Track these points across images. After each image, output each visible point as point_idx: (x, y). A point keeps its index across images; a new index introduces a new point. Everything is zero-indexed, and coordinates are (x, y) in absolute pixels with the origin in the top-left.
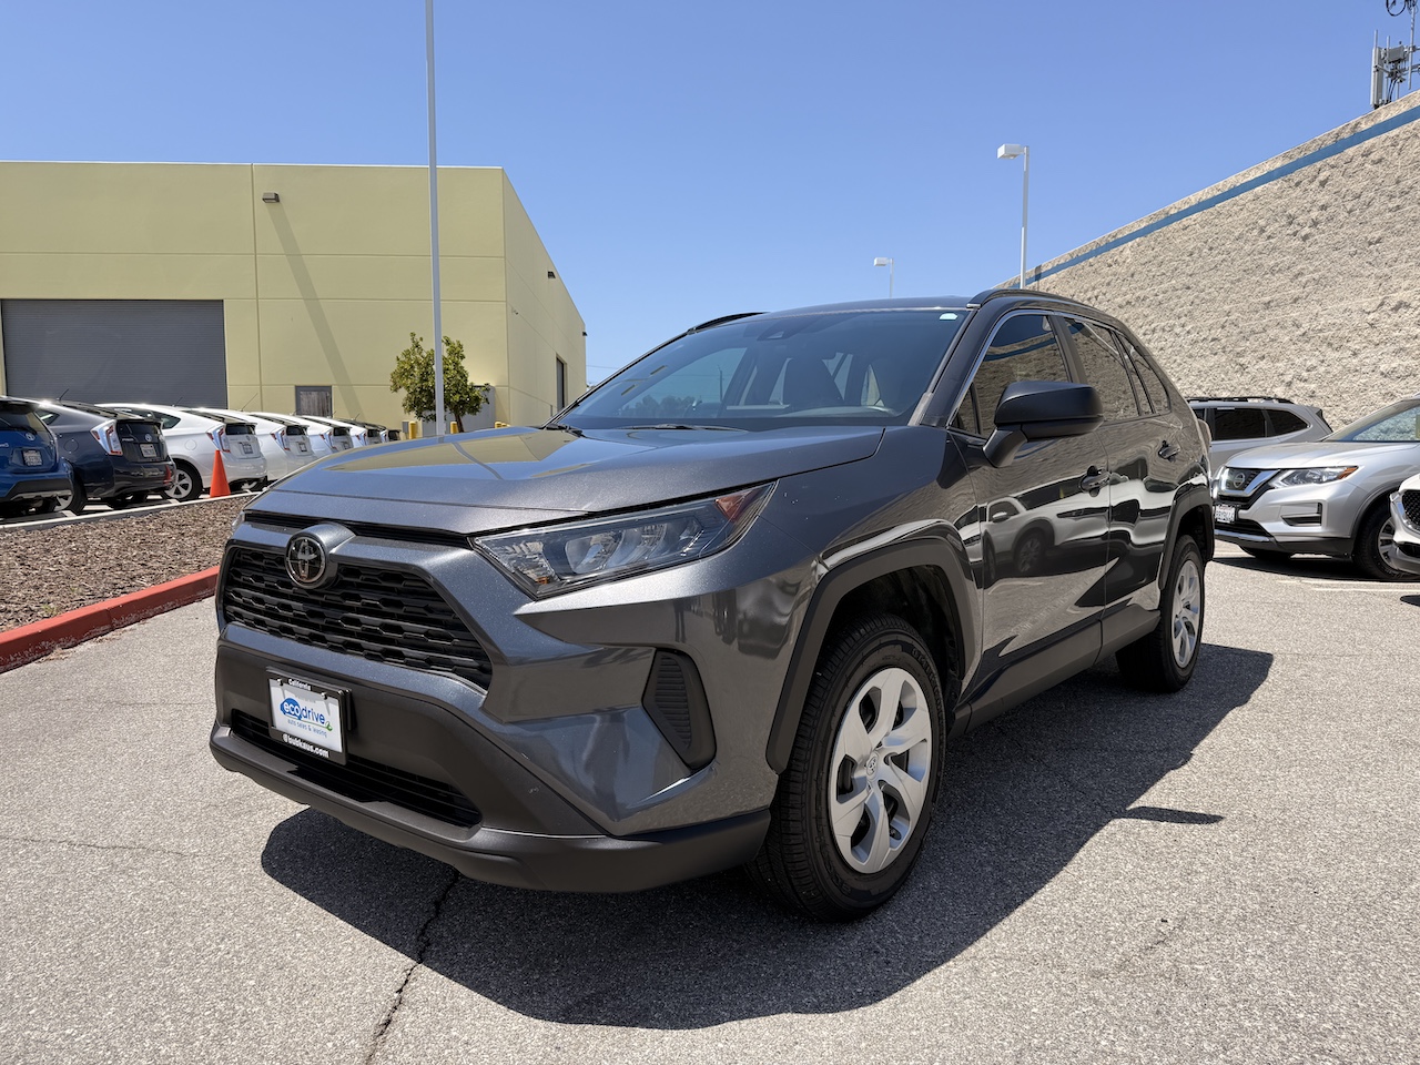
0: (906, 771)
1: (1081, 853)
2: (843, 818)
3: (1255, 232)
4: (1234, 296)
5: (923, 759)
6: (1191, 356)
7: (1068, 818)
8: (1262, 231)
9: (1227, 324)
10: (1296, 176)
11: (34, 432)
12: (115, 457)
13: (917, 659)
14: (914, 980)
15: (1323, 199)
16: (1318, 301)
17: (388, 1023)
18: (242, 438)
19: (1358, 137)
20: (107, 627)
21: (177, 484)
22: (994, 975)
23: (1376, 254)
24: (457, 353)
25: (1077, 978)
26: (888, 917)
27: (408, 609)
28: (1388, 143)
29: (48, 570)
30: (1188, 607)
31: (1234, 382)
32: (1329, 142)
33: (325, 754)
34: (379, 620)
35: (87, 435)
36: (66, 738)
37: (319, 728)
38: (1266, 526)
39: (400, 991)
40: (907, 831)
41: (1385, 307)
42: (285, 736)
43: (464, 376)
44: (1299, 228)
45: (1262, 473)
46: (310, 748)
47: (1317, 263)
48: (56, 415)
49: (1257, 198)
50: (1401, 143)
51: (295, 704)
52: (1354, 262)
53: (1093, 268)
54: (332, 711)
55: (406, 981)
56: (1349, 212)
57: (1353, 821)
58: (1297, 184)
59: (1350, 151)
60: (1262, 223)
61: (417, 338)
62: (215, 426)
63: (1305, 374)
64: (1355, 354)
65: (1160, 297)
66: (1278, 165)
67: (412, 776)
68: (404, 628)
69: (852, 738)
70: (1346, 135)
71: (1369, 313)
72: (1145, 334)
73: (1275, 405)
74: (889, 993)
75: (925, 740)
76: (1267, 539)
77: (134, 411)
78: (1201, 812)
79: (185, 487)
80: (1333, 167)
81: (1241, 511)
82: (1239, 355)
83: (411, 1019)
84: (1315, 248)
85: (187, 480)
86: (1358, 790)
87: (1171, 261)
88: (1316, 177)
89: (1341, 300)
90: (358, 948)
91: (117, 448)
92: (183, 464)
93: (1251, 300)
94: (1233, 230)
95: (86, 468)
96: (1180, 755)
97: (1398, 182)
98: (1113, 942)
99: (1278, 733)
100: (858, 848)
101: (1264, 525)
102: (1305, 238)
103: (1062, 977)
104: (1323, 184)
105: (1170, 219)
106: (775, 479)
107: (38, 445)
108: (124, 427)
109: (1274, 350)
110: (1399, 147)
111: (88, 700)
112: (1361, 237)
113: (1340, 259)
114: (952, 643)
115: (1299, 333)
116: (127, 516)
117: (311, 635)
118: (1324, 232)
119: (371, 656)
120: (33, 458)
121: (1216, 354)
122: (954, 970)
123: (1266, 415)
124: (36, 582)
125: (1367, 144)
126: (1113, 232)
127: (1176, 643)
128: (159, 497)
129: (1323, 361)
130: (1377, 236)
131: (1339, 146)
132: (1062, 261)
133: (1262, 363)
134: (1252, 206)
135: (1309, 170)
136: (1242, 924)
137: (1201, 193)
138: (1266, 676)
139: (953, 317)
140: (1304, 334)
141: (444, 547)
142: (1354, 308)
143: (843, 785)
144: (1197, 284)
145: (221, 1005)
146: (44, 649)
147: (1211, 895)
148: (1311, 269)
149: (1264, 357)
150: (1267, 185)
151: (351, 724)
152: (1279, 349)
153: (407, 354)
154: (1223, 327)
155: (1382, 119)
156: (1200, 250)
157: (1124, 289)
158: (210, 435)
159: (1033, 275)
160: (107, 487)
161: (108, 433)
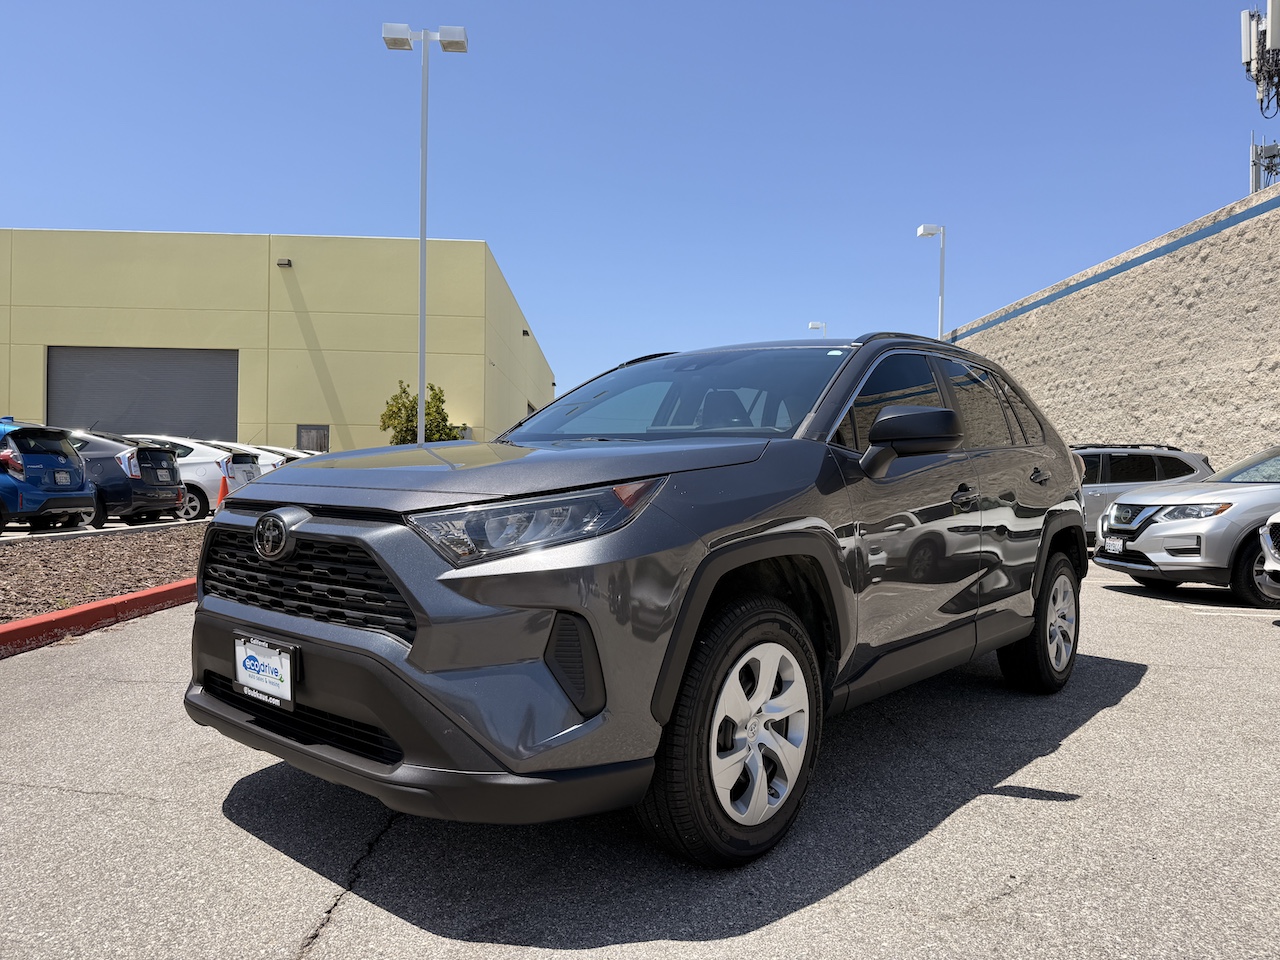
0: (786, 737)
1: (947, 821)
2: (724, 773)
3: (1146, 301)
4: (1128, 357)
5: (801, 727)
6: (1091, 410)
7: (939, 793)
8: (1152, 300)
9: (1123, 381)
10: (1180, 253)
11: (66, 456)
12: (134, 480)
13: (794, 637)
14: (780, 917)
15: (1204, 272)
16: (1203, 362)
17: (315, 936)
18: (247, 467)
19: (1234, 220)
20: (112, 619)
21: (187, 506)
22: (853, 915)
23: (1253, 321)
24: (438, 398)
25: (927, 920)
26: (765, 867)
27: (351, 576)
28: (1260, 225)
29: (67, 572)
30: (1063, 617)
31: (1129, 433)
32: (1208, 224)
33: (277, 702)
34: (325, 586)
35: (112, 460)
36: (66, 706)
37: (273, 680)
38: (1151, 556)
39: (329, 912)
40: (785, 791)
41: (1262, 368)
42: (245, 688)
43: (445, 419)
44: (1183, 298)
45: (1146, 509)
46: (264, 698)
47: (1201, 328)
48: (85, 444)
49: (1146, 271)
50: (1271, 225)
51: (255, 660)
52: (1234, 328)
53: (1003, 332)
54: (283, 664)
55: (336, 905)
56: (1228, 284)
57: (1198, 802)
58: (1181, 260)
59: (1227, 232)
60: (1151, 293)
61: (405, 385)
62: (224, 455)
63: (1193, 426)
64: (1237, 409)
65: (1062, 358)
66: (1164, 243)
67: (348, 721)
68: (347, 592)
69: (731, 701)
70: (1222, 218)
71: (1249, 372)
72: (1049, 390)
73: (1165, 452)
74: (758, 927)
75: (802, 711)
76: (1152, 568)
77: (154, 442)
78: (1061, 791)
79: (194, 508)
80: (1212, 245)
81: (1128, 543)
82: (1134, 409)
83: (335, 934)
84: (1199, 315)
85: (196, 503)
86: (1206, 777)
87: (1071, 326)
88: (1197, 254)
89: (1224, 361)
90: (297, 877)
91: (136, 472)
92: (193, 488)
93: (1143, 360)
94: (1125, 299)
95: (108, 489)
96: (1048, 744)
97: (1270, 258)
98: (964, 893)
99: (1142, 730)
100: (738, 802)
101: (1148, 555)
102: (1190, 306)
103: (913, 919)
104: (1204, 259)
105: (1070, 290)
106: (667, 474)
107: (68, 467)
108: (144, 455)
109: (1165, 405)
110: (1269, 228)
111: (90, 677)
112: (1240, 306)
113: (1222, 325)
114: (829, 627)
115: (1187, 389)
116: (140, 530)
117: (271, 602)
118: (1206, 301)
119: (319, 618)
120: (63, 478)
121: (1113, 408)
122: (818, 910)
123: (1156, 461)
124: (56, 581)
125: (1242, 225)
126: (1020, 301)
127: (1052, 649)
128: (171, 518)
129: (1209, 415)
130: (1253, 305)
131: (1217, 227)
132: (975, 326)
133: (1155, 416)
134: (1142, 279)
135: (1191, 248)
136: (1082, 882)
137: (1096, 267)
138: (1138, 683)
139: (839, 353)
140: (1192, 391)
141: (383, 523)
142: (1235, 368)
143: (725, 744)
144: (1095, 346)
145: (174, 918)
146: (56, 635)
147: (1059, 858)
148: (1196, 333)
149: (1156, 411)
150: (1154, 260)
151: (299, 678)
152: (1170, 404)
153: (395, 398)
154: (1119, 384)
155: (1254, 204)
156: (1097, 317)
157: (1030, 350)
158: (218, 463)
159: (950, 337)
160: (126, 507)
161: (129, 459)
